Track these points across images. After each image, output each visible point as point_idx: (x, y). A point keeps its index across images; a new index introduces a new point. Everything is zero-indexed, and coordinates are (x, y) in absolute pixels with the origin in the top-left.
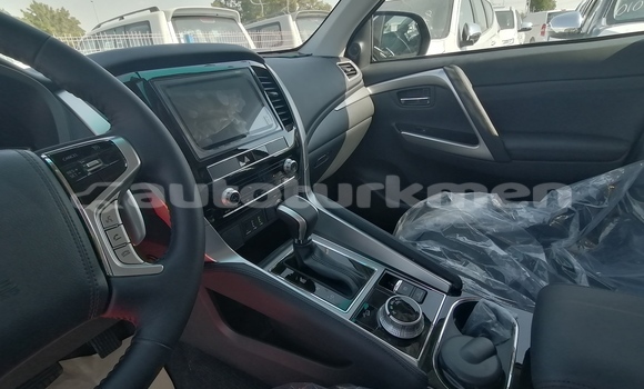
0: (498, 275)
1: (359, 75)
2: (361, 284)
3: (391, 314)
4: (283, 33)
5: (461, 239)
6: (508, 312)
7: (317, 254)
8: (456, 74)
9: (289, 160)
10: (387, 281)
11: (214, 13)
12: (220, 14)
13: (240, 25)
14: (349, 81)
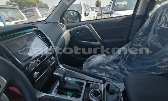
0: (110, 74)
1: (65, 27)
2: (82, 88)
3: (93, 96)
4: (35, 12)
5: (101, 67)
6: (117, 84)
7: (67, 83)
8: (90, 26)
9: (53, 57)
10: (88, 85)
11: (9, 7)
12: (11, 7)
13: (19, 10)
14: (63, 29)
